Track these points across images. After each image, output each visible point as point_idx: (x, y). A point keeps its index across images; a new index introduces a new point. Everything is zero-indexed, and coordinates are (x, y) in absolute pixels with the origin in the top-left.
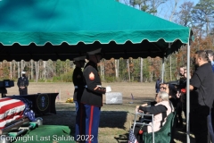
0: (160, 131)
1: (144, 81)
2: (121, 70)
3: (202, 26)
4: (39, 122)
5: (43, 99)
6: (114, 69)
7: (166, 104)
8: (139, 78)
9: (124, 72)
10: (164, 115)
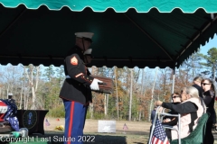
0: (189, 137)
1: (132, 120)
2: (110, 108)
3: (188, 70)
4: (23, 132)
5: (30, 116)
6: (103, 106)
7: (196, 101)
8: (127, 116)
9: (113, 110)
10: (194, 116)
